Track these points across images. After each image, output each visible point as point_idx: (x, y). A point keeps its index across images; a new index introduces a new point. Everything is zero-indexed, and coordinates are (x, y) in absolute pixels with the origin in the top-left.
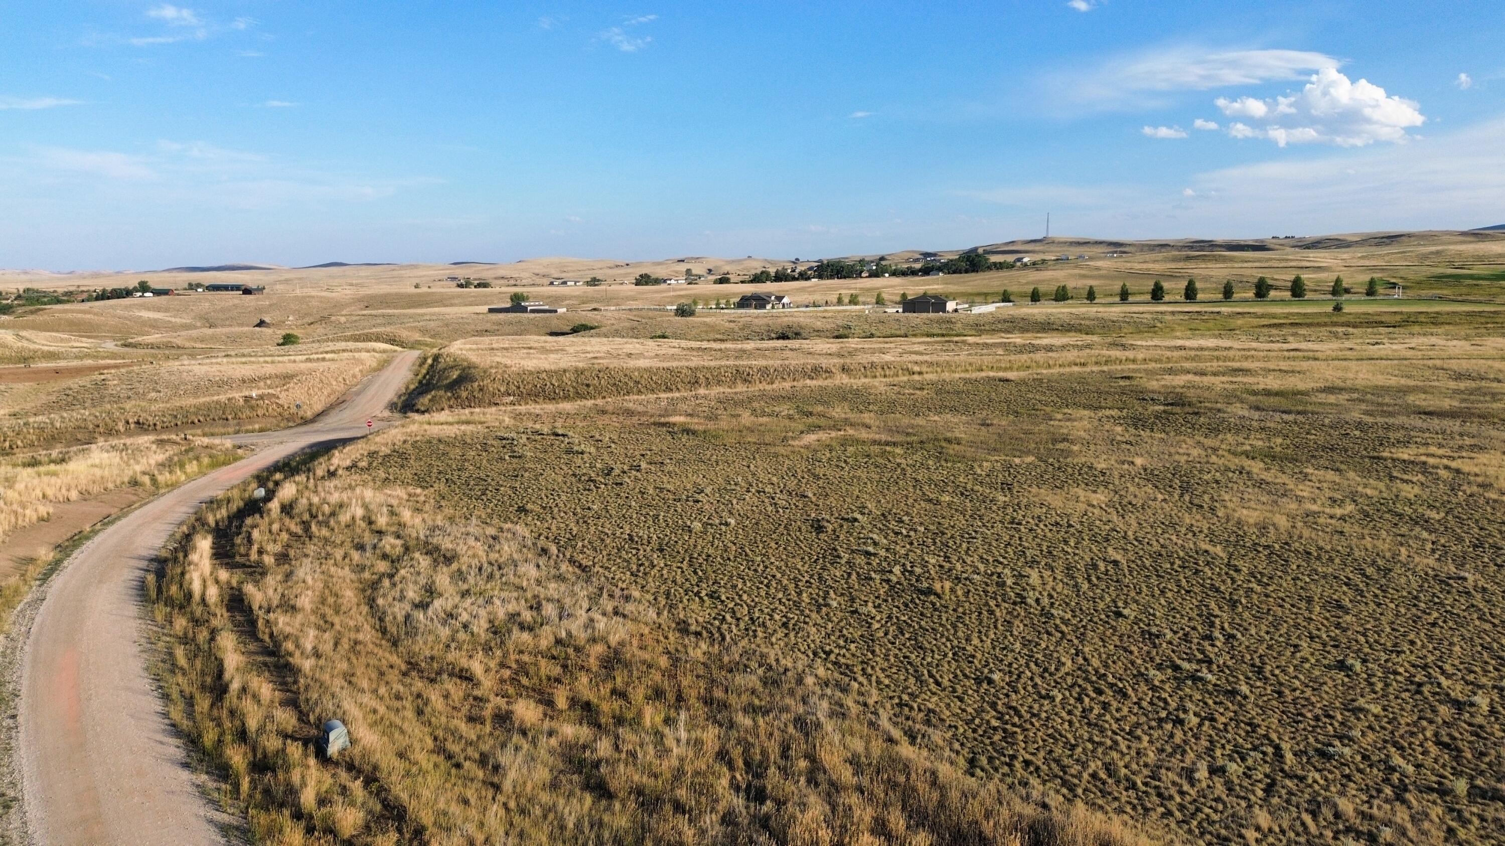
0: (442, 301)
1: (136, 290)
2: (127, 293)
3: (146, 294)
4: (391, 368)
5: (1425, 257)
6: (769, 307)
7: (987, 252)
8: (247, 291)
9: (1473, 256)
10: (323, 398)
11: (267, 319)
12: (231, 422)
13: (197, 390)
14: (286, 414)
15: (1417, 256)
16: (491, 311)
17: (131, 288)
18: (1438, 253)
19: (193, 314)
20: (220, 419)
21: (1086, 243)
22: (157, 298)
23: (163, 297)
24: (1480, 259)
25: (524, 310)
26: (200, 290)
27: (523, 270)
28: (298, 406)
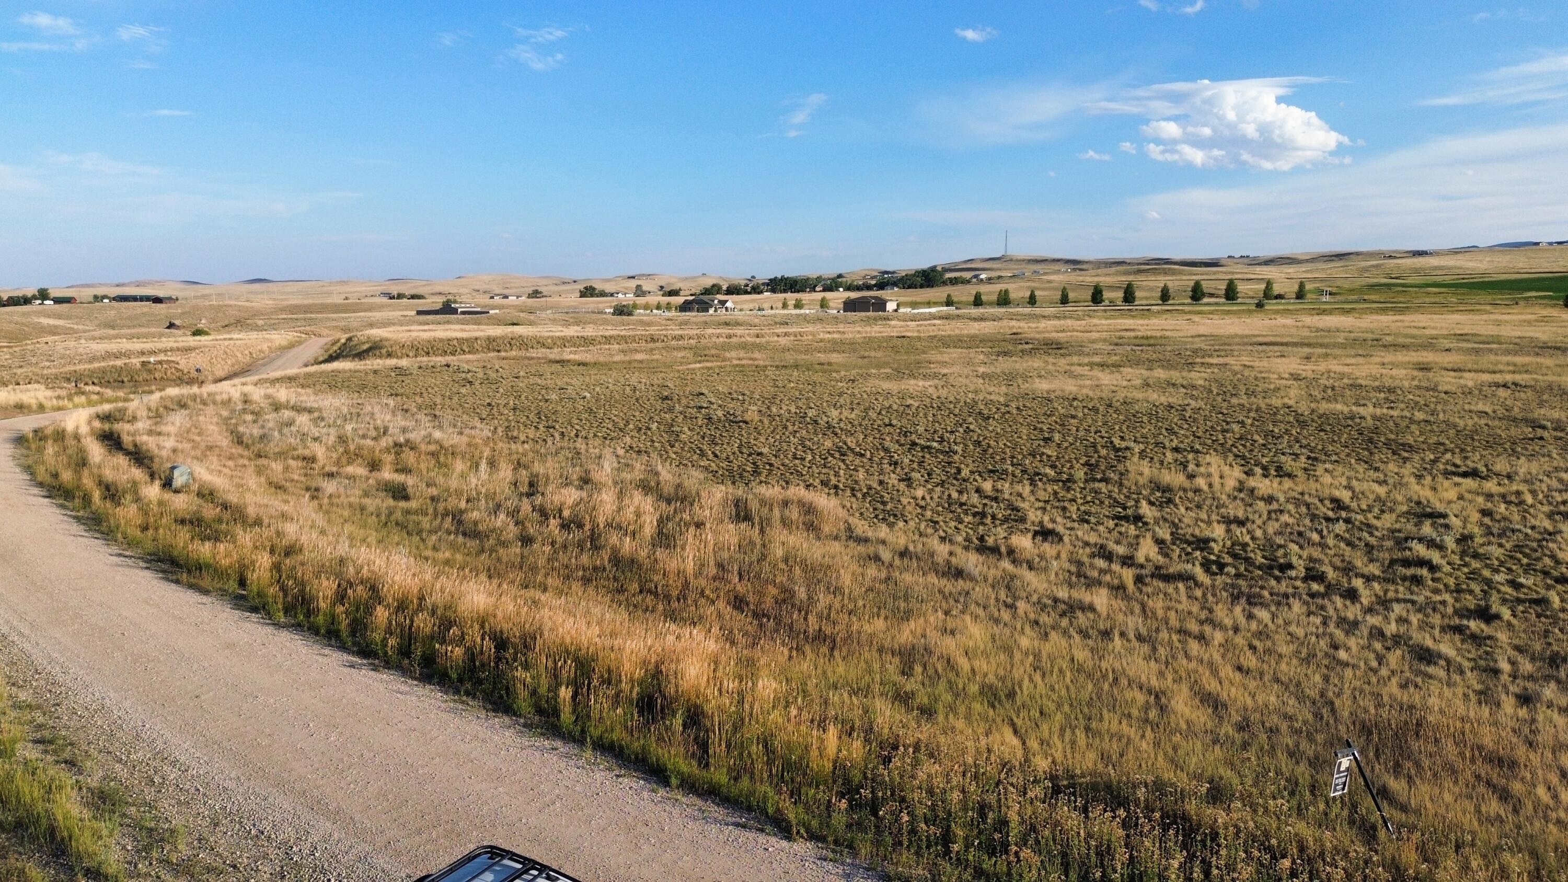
0: (371, 308)
1: (34, 297)
2: (26, 301)
3: (47, 302)
4: (301, 347)
5: (1366, 269)
6: (711, 311)
7: (946, 270)
8: (157, 300)
9: (1410, 269)
10: (226, 367)
11: (177, 322)
12: (127, 384)
13: (93, 359)
14: (185, 377)
15: (1357, 269)
16: (419, 313)
17: (29, 295)
18: (1377, 266)
19: (97, 322)
20: (115, 381)
21: (1044, 261)
22: (57, 306)
23: (65, 305)
24: (1417, 271)
25: (454, 312)
26: (106, 301)
27: (463, 286)
28: (198, 370)
